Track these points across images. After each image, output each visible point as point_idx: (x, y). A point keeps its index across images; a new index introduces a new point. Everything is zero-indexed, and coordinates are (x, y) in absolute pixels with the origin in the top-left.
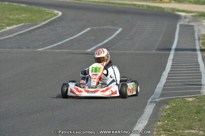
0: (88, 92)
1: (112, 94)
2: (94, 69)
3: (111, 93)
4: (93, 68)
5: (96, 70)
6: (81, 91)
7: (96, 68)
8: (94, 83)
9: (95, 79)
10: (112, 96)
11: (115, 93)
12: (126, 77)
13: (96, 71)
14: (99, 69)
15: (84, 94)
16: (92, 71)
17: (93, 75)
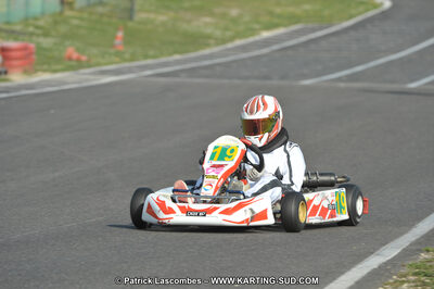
0: (188, 212)
1: (253, 219)
2: (219, 151)
3: (249, 215)
4: (216, 147)
5: (224, 153)
6: (171, 211)
7: (224, 150)
8: (208, 190)
9: (214, 177)
10: (252, 224)
11: (263, 215)
12: (331, 174)
13: (221, 158)
14: (232, 151)
15: (179, 218)
16: (212, 158)
17: (214, 166)
